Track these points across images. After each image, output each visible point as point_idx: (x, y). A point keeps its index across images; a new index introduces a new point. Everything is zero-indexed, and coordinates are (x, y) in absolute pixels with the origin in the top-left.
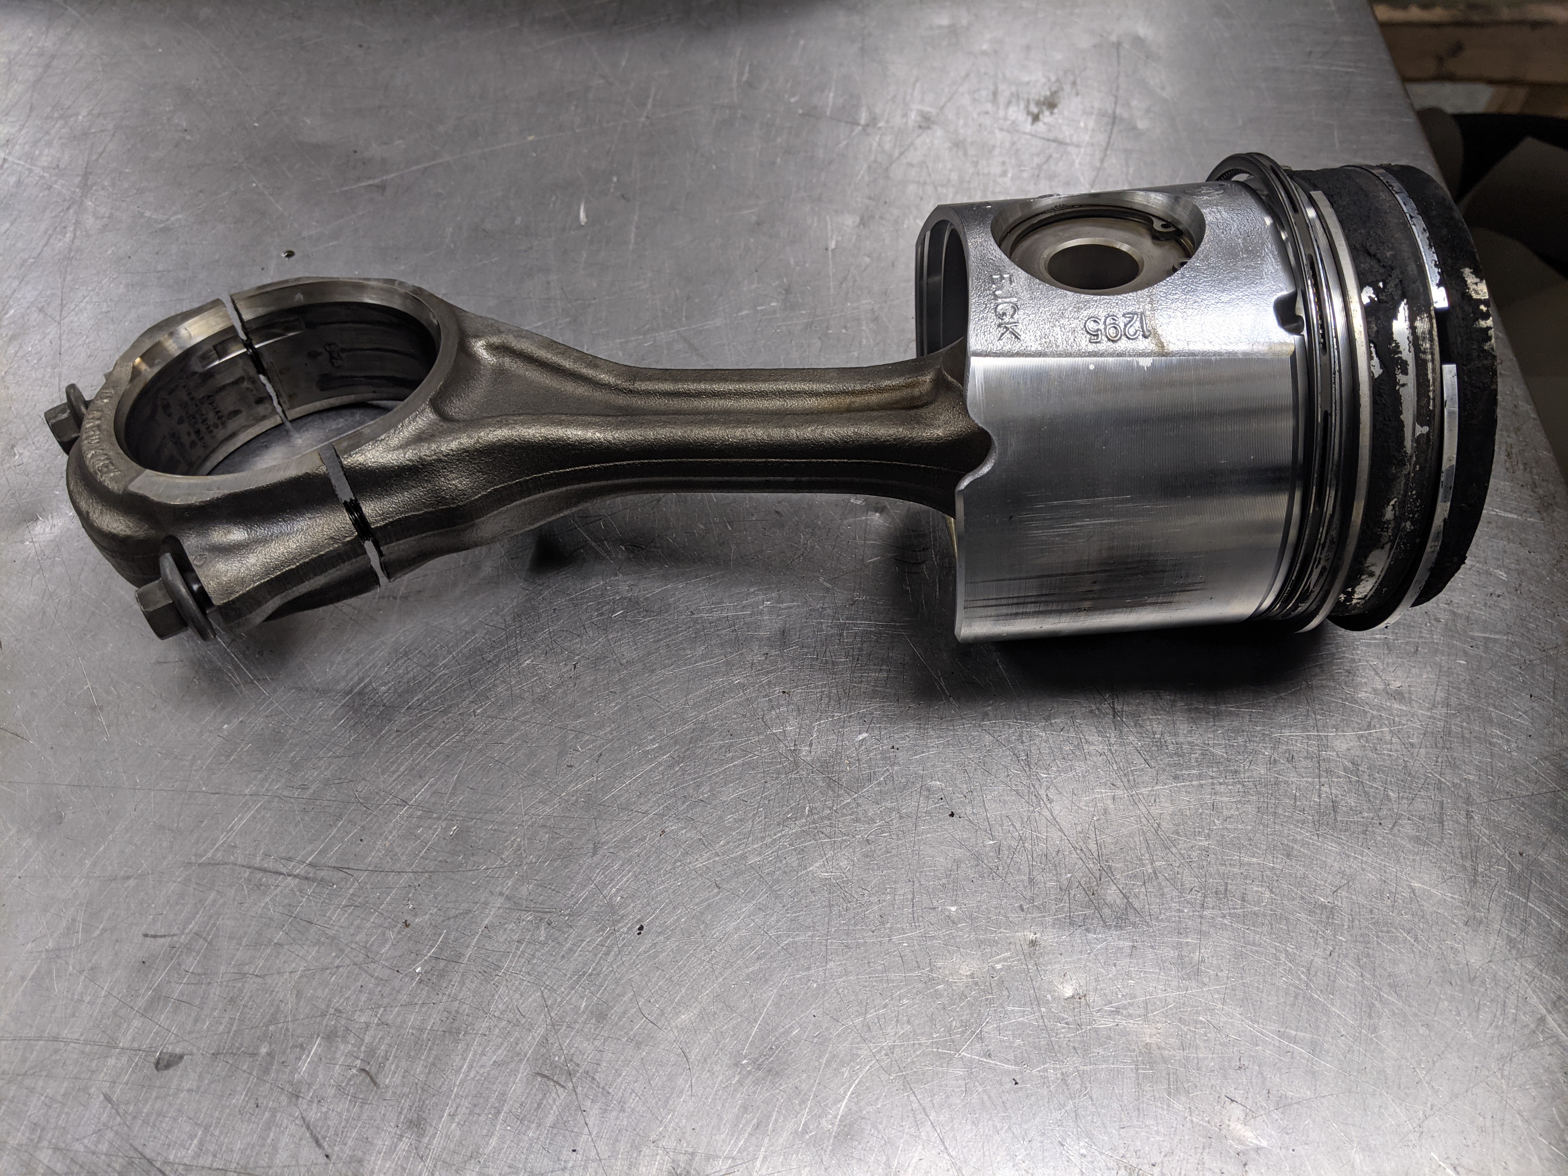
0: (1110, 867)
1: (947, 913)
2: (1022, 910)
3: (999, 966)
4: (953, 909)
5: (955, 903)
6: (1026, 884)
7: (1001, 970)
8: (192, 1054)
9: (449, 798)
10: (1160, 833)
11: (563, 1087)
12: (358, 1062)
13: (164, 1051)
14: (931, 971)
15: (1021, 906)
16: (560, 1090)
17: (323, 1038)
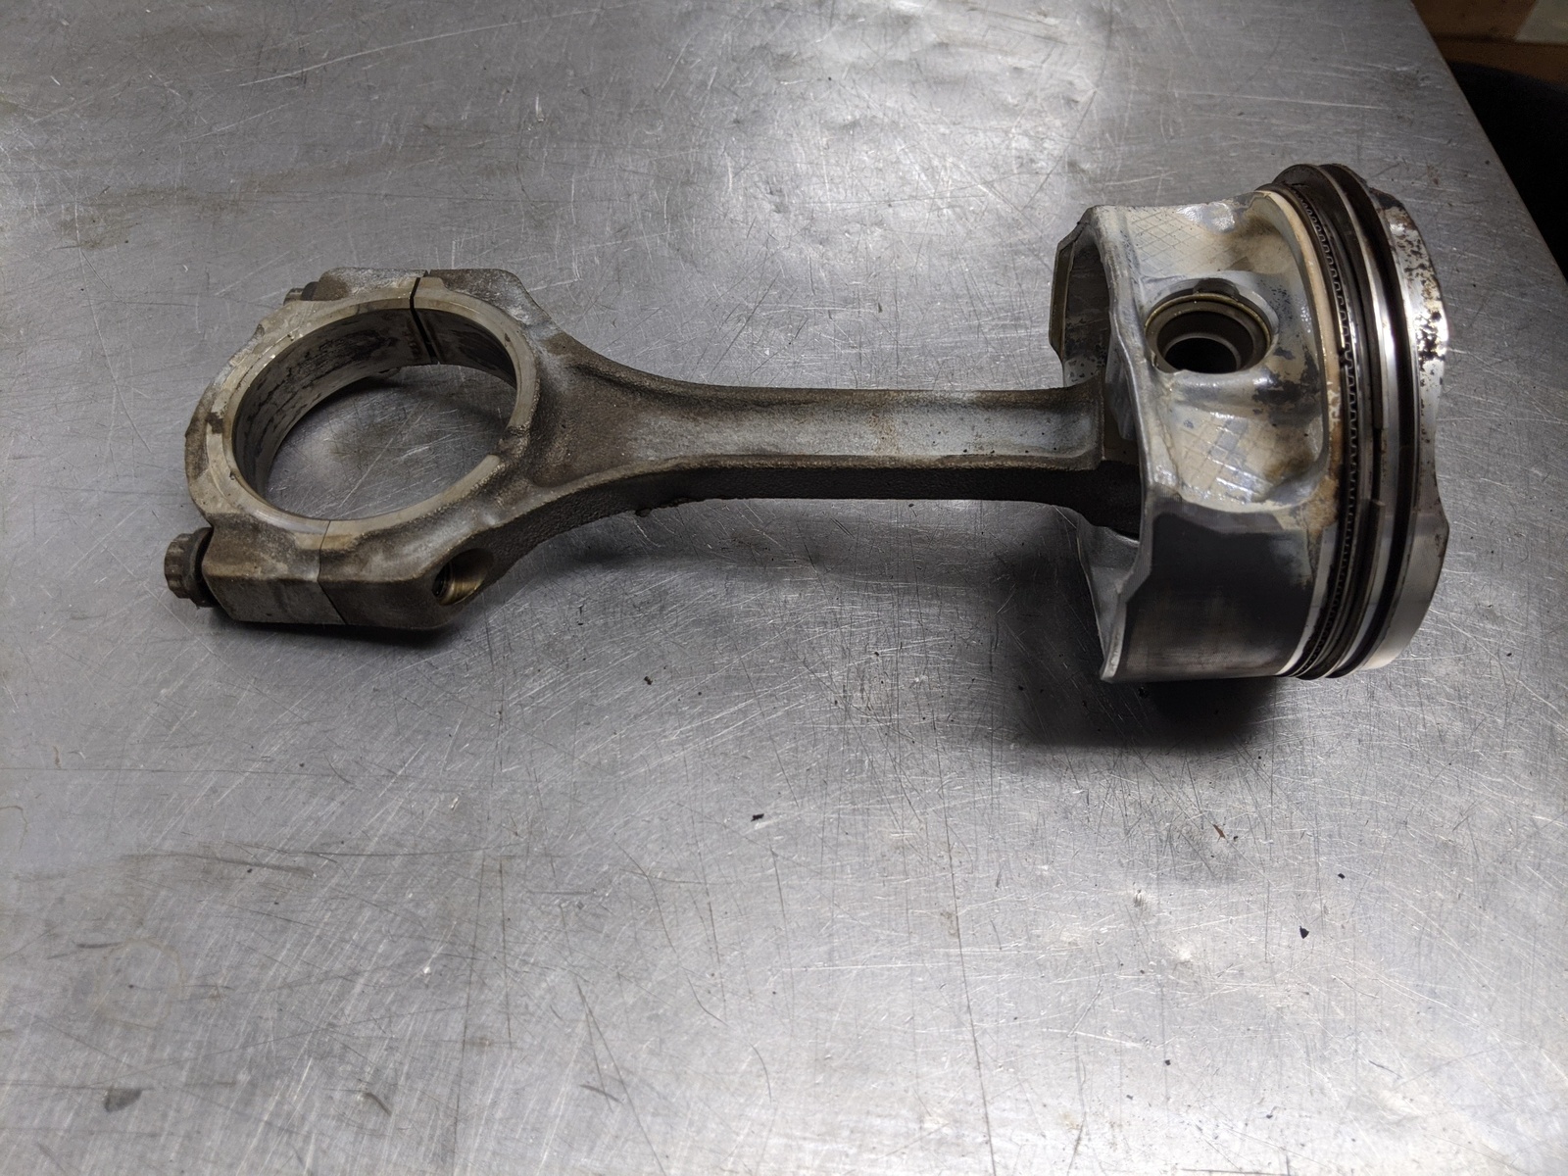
0: (1210, 813)
1: (1039, 873)
2: (1122, 865)
3: (1104, 930)
4: (1046, 867)
5: (1047, 862)
6: (1122, 836)
7: (1107, 934)
8: (151, 1088)
9: (446, 766)
10: (1261, 773)
11: (616, 1100)
12: (363, 1086)
13: (116, 1086)
14: (1029, 939)
15: (1119, 861)
16: (613, 1103)
17: (315, 1059)
